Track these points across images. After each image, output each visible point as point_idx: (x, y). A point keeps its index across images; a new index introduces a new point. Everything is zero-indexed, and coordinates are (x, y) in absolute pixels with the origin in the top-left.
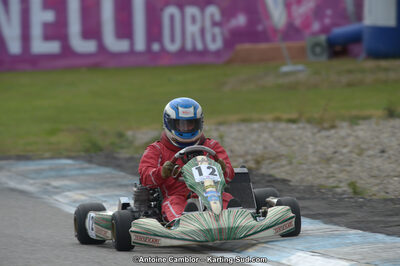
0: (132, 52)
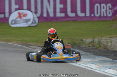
0: (85, 16)
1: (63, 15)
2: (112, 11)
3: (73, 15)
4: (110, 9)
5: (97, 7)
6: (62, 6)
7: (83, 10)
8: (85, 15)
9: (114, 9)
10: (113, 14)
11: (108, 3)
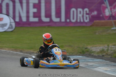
0: (60, 22)
1: (36, 20)
2: (89, 17)
3: (48, 20)
4: (87, 14)
5: (73, 11)
6: (35, 10)
7: (58, 15)
8: (61, 20)
9: (92, 14)
10: (90, 19)
11: (85, 7)
